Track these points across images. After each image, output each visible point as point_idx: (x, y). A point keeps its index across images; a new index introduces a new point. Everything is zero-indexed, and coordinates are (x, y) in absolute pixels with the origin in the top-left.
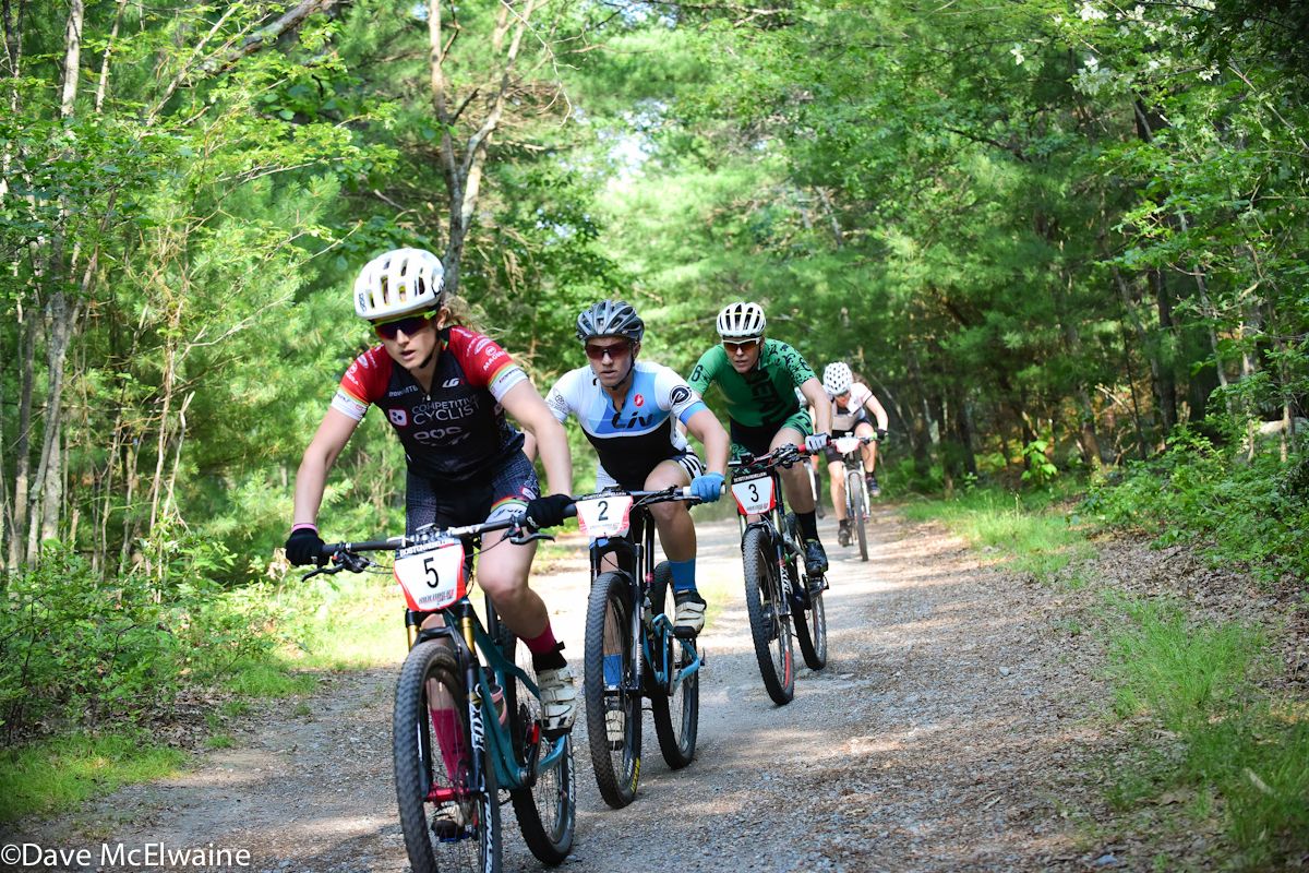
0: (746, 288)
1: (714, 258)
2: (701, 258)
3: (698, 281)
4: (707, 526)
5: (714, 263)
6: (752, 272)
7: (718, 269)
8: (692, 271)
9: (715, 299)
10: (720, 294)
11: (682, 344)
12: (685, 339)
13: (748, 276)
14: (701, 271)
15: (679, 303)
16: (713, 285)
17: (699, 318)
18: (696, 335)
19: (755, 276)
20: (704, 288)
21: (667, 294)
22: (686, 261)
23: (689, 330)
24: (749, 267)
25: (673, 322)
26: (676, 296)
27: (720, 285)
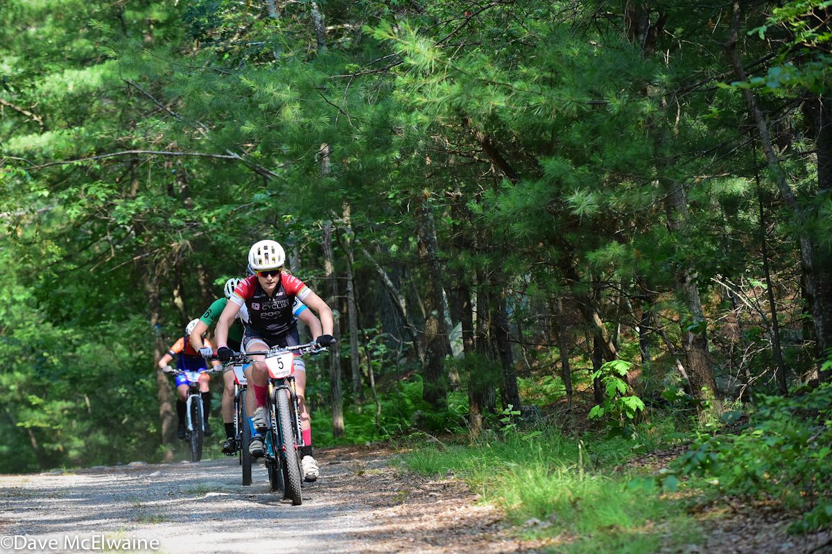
0: (174, 107)
1: (127, 58)
2: (105, 58)
3: (99, 94)
4: (101, 472)
5: (125, 67)
6: (184, 83)
7: (132, 77)
8: (91, 77)
9: (126, 123)
10: (134, 115)
11: (73, 190)
12: (77, 184)
13: (179, 90)
14: (103, 77)
15: (69, 126)
16: (123, 101)
17: (99, 151)
18: (94, 177)
19: (189, 89)
20: (108, 105)
21: (52, 111)
22: (82, 61)
23: (84, 168)
24: (179, 75)
25: (58, 155)
26: (65, 116)
27: (133, 102)
